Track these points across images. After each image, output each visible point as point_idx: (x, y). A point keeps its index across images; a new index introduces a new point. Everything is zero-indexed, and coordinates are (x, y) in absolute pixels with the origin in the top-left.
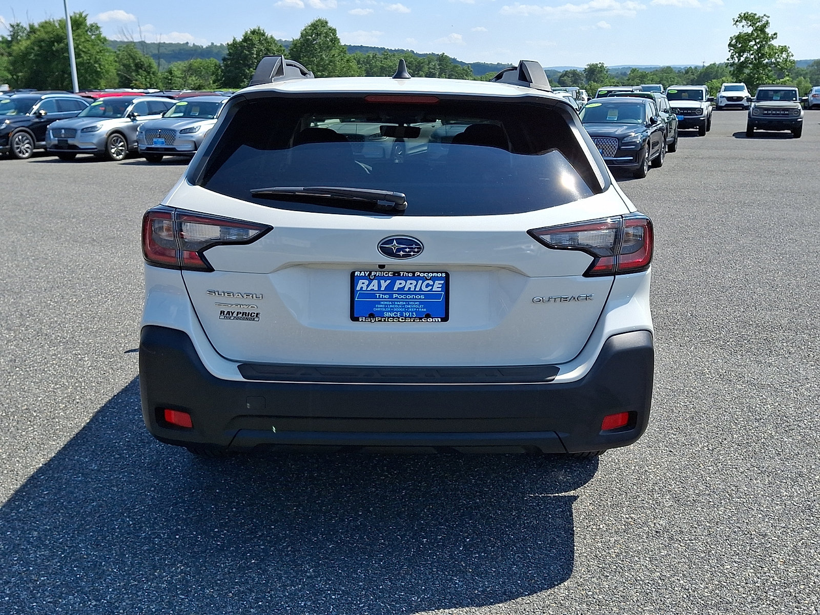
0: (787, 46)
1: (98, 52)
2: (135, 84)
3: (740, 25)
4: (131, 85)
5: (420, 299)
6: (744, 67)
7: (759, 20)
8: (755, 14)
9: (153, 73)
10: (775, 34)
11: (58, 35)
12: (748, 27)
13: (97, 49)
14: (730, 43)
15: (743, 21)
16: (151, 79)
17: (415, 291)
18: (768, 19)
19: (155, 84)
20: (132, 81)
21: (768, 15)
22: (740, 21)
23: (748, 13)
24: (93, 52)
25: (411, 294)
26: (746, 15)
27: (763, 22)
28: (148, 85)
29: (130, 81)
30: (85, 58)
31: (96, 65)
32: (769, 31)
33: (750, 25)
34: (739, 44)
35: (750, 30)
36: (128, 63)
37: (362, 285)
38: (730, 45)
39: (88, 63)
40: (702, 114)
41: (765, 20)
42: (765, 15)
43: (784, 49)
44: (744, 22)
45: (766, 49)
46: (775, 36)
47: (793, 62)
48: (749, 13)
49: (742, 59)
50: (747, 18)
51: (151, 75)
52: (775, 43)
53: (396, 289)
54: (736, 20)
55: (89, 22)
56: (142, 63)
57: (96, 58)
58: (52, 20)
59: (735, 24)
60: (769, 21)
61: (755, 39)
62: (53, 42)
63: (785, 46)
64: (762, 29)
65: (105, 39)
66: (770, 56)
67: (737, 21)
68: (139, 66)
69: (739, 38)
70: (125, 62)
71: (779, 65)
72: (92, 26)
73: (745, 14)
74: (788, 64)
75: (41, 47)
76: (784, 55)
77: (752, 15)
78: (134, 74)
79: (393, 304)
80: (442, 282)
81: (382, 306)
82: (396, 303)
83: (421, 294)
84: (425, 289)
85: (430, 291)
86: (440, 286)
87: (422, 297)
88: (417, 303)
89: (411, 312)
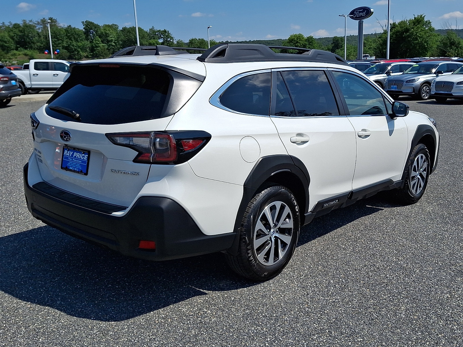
1: (427, 37)
2: (448, 54)
4: (446, 55)
5: (80, 163)
9: (460, 48)
11: (407, 28)
13: (427, 34)
16: (458, 51)
17: (79, 158)
19: (460, 54)
20: (447, 52)
24: (425, 36)
25: (78, 160)
28: (456, 55)
29: (446, 52)
30: (420, 40)
31: (425, 44)
36: (446, 42)
39: (421, 43)
51: (459, 48)
53: (74, 156)
55: (426, 19)
56: (454, 42)
57: (426, 40)
58: (405, 20)
62: (404, 32)
65: (433, 29)
68: (452, 44)
70: (445, 41)
72: (426, 22)
75: (396, 35)
78: (448, 48)
79: (72, 164)
80: (87, 156)
81: (69, 164)
82: (73, 163)
83: (80, 160)
84: (82, 158)
85: (83, 159)
86: (87, 157)
87: (81, 162)
88: (79, 164)
89: (77, 168)
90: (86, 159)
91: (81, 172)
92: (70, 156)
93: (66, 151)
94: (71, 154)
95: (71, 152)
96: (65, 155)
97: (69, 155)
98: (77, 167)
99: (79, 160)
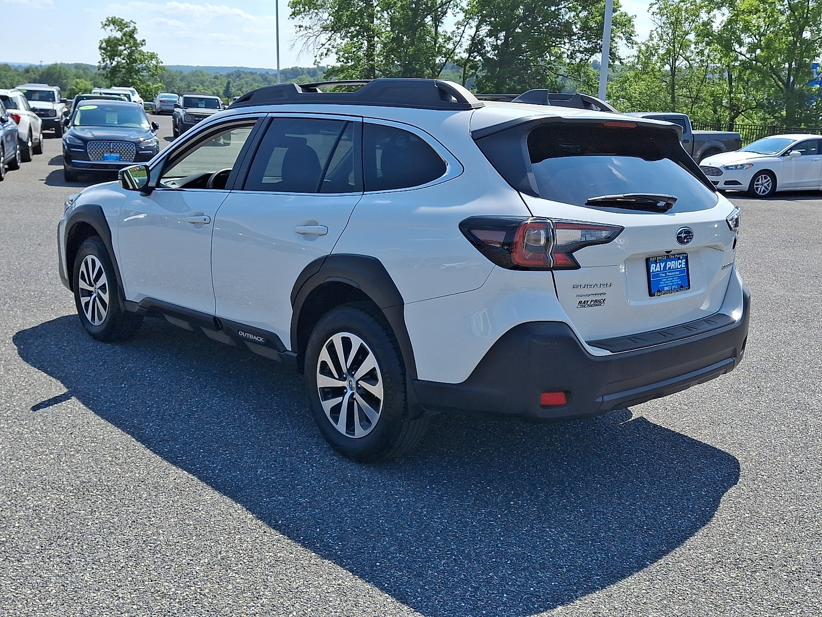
0: (155, 53)
3: (108, 29)
6: (117, 71)
7: (127, 26)
8: (123, 20)
10: (144, 41)
12: (117, 31)
14: (100, 46)
15: (111, 25)
17: (675, 269)
18: (135, 25)
21: (134, 21)
22: (109, 25)
23: (115, 17)
26: (114, 20)
27: (131, 28)
32: (138, 37)
33: (119, 30)
34: (110, 48)
35: (119, 35)
37: (653, 268)
38: (100, 48)
40: (56, 116)
41: (132, 26)
42: (131, 21)
43: (153, 56)
44: (112, 27)
45: (137, 55)
46: (143, 43)
47: (163, 68)
48: (117, 18)
49: (114, 63)
50: (113, 22)
52: (144, 49)
53: (667, 269)
54: (104, 23)
59: (103, 27)
60: (137, 28)
61: (125, 45)
63: (154, 53)
64: (131, 35)
66: (141, 62)
67: (106, 25)
69: (108, 41)
71: (150, 71)
73: (112, 19)
74: (159, 71)
76: (154, 62)
77: (119, 20)
79: (667, 282)
80: (685, 260)
81: (662, 283)
82: (669, 279)
83: (677, 271)
84: (679, 267)
85: (681, 268)
86: (684, 263)
87: (678, 273)
88: (677, 278)
89: (675, 285)
90: (684, 266)
91: (682, 287)
92: (662, 269)
93: (652, 265)
94: (662, 265)
95: (661, 264)
96: (653, 272)
97: (659, 270)
98: (674, 283)
99: (675, 271)
